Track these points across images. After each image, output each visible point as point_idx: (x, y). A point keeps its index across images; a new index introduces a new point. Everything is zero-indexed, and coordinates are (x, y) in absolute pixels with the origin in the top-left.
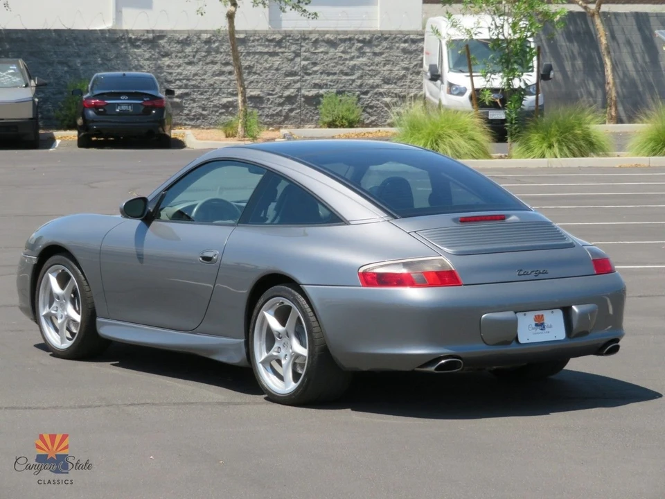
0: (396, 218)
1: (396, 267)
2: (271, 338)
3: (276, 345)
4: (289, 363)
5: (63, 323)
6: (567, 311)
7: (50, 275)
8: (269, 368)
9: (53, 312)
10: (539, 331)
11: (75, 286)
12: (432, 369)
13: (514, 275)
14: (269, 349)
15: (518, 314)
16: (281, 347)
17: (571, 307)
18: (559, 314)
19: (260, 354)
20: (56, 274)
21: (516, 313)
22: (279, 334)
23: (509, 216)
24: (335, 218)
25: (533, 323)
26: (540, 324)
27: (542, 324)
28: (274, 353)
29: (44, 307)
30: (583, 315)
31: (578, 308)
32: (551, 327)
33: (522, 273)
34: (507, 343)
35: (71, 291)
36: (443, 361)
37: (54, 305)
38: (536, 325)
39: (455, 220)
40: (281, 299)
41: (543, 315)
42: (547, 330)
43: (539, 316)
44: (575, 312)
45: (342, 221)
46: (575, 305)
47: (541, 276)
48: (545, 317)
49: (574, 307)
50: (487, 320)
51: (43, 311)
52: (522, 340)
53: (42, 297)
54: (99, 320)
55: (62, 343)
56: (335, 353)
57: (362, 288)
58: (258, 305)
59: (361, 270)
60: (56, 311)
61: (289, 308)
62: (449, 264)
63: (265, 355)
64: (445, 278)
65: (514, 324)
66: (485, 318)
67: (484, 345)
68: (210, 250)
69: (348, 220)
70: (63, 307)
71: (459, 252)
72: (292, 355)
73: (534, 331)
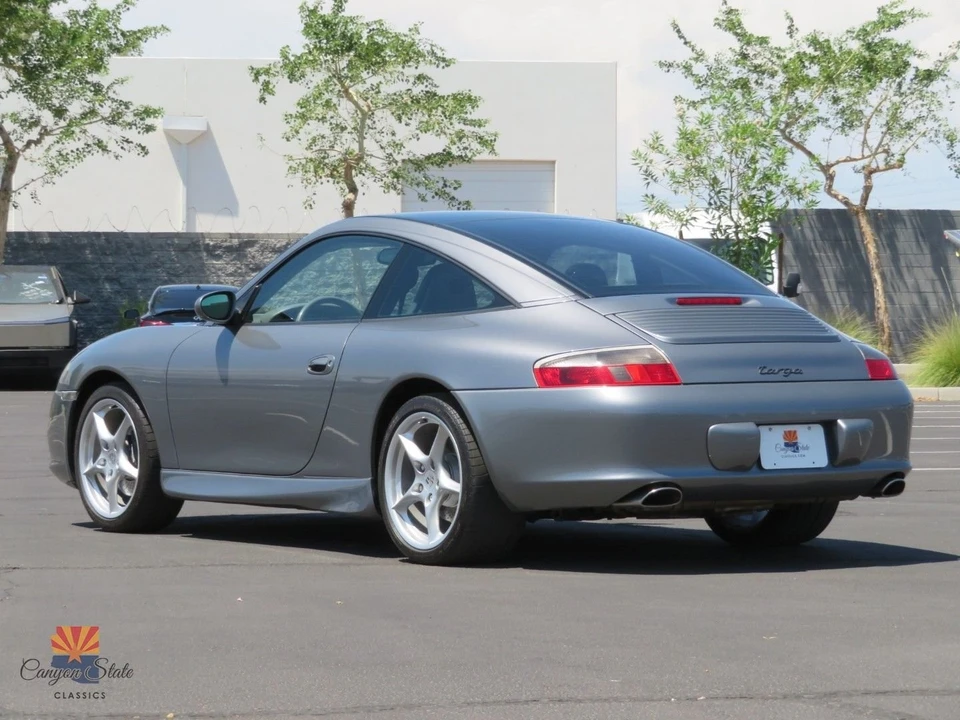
0: (587, 297)
1: (588, 358)
2: (409, 472)
3: (417, 481)
4: (435, 505)
5: (113, 482)
6: (830, 427)
7: (95, 414)
8: (406, 515)
9: (99, 467)
10: (790, 453)
11: (131, 427)
12: (637, 502)
13: (755, 373)
14: (405, 488)
15: (761, 428)
16: (424, 484)
17: (836, 421)
18: (818, 432)
19: (394, 496)
20: (103, 414)
21: (758, 425)
22: (421, 465)
23: (746, 300)
24: (501, 301)
25: (782, 442)
26: (792, 444)
27: (796, 444)
28: (412, 492)
29: (87, 462)
30: (852, 433)
31: (845, 423)
32: (807, 448)
33: (766, 371)
34: (744, 468)
35: (124, 436)
36: (654, 491)
37: (102, 456)
38: (787, 445)
39: (671, 301)
40: (423, 415)
41: (795, 432)
42: (801, 452)
43: (790, 432)
44: (841, 428)
45: (510, 303)
46: (841, 418)
47: (792, 377)
48: (799, 434)
49: (840, 422)
50: (718, 434)
51: (85, 468)
52: (767, 464)
53: (84, 447)
54: (164, 471)
55: (112, 509)
56: (501, 485)
57: (539, 390)
58: (391, 427)
59: (537, 366)
60: (104, 465)
61: (434, 428)
62: (663, 355)
63: (400, 497)
64: (654, 374)
65: (754, 441)
66: (713, 432)
67: (711, 469)
68: (322, 356)
69: (519, 301)
70: (114, 459)
71: (676, 340)
72: (438, 494)
73: (783, 453)
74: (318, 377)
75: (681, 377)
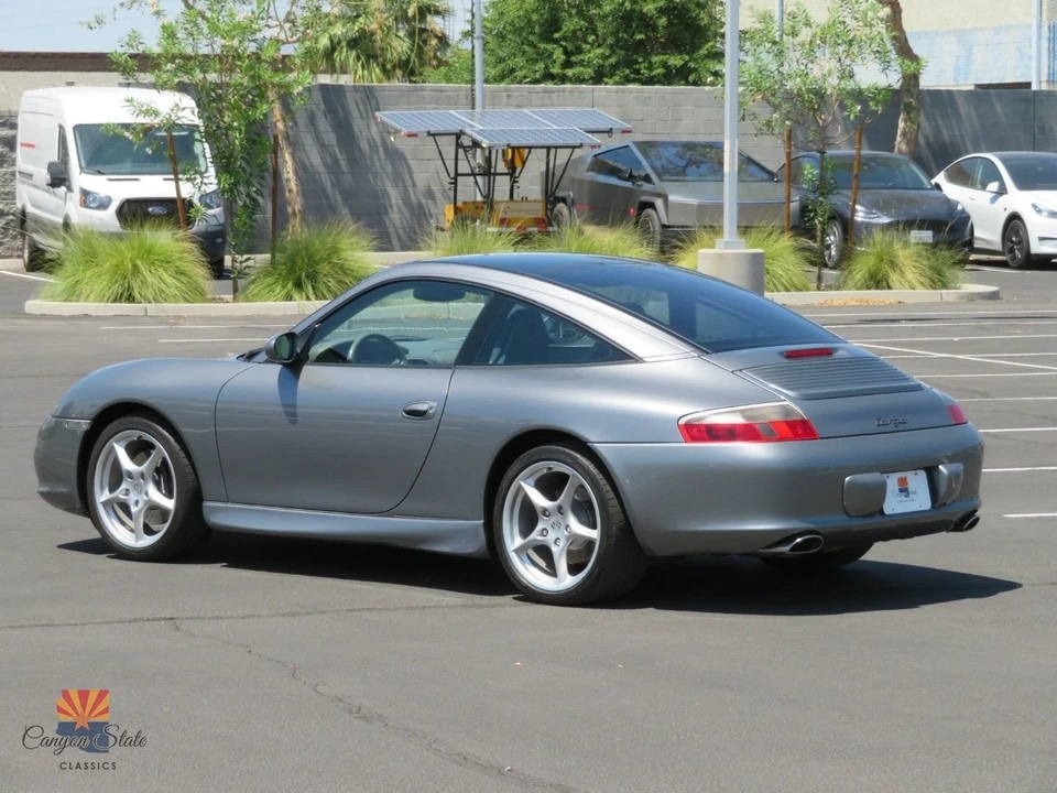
0: (708, 353)
3: (540, 526)
4: (562, 550)
5: (139, 512)
6: (931, 473)
7: (115, 444)
8: (526, 558)
9: (120, 497)
10: (903, 498)
11: (164, 459)
12: (786, 549)
13: (872, 425)
14: (525, 534)
16: (549, 529)
17: (936, 467)
18: (922, 475)
19: (513, 541)
20: (124, 443)
21: (885, 474)
22: (545, 511)
23: (836, 350)
24: (618, 355)
25: (898, 488)
26: (904, 490)
27: (907, 489)
28: (535, 535)
29: (102, 489)
30: (954, 476)
31: (946, 468)
32: (915, 493)
33: (881, 422)
34: (871, 515)
35: (153, 468)
36: (799, 540)
37: (123, 486)
38: (901, 490)
39: (781, 354)
40: (551, 464)
41: (905, 478)
42: (912, 496)
43: (901, 478)
44: (942, 473)
45: (632, 358)
46: (942, 463)
47: (901, 427)
48: (908, 480)
49: (940, 467)
50: (852, 484)
51: (102, 496)
52: (888, 510)
53: (100, 477)
54: (206, 504)
55: (136, 540)
56: (640, 536)
57: (685, 445)
58: (510, 473)
59: (682, 422)
60: (127, 495)
61: (564, 478)
62: (799, 412)
63: (519, 541)
64: (797, 429)
65: (881, 490)
66: (848, 482)
67: (844, 517)
68: (418, 402)
69: (640, 355)
70: (141, 490)
71: (806, 395)
72: (568, 538)
73: (898, 498)
74: (416, 422)
75: (820, 431)
